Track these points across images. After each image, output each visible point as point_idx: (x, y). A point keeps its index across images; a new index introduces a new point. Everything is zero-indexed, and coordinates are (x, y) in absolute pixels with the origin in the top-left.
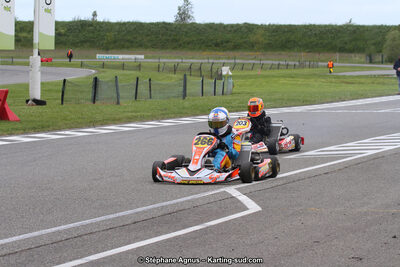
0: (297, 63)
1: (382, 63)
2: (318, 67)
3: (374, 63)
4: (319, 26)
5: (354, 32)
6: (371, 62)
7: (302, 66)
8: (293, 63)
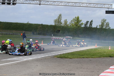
0: (12, 34)
1: (36, 34)
2: (18, 35)
3: (34, 34)
4: (19, 23)
5: (29, 25)
6: (33, 34)
7: (13, 34)
8: (11, 33)
